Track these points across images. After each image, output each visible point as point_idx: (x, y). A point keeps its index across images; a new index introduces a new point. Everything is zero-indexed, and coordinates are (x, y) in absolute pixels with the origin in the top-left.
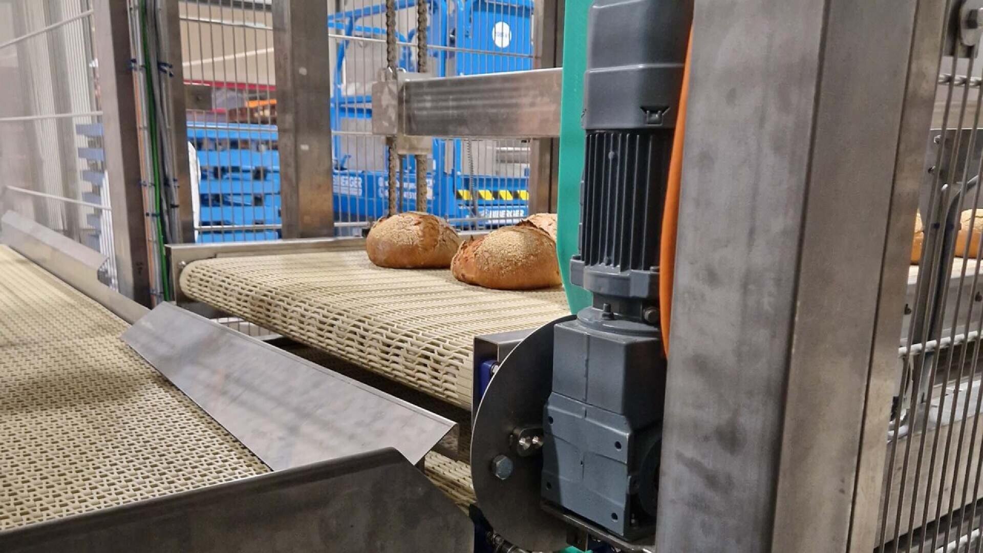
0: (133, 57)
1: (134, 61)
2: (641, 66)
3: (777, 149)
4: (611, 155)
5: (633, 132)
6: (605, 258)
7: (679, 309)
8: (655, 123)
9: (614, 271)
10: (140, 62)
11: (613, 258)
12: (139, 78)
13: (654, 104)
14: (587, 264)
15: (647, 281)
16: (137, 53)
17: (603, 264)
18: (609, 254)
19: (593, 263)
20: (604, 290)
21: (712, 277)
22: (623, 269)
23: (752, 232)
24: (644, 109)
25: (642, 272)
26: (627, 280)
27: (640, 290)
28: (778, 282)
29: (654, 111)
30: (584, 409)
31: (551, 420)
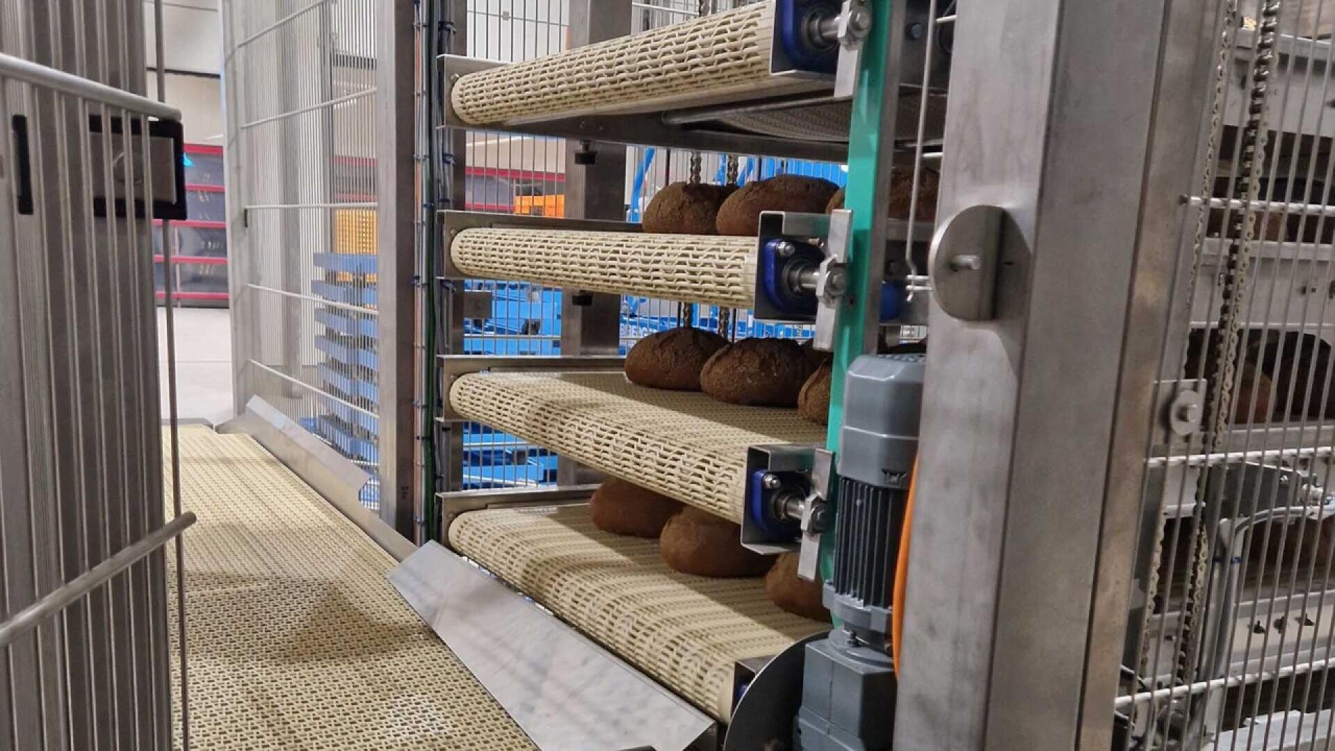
0: (416, 274)
1: (418, 278)
2: (885, 436)
3: (980, 536)
4: (858, 502)
5: (877, 489)
6: (852, 591)
7: (906, 650)
8: (894, 483)
9: (858, 604)
10: (424, 280)
11: (858, 591)
12: (421, 296)
13: (892, 468)
14: (837, 591)
15: (884, 619)
16: (421, 270)
17: (849, 596)
18: (855, 588)
19: (842, 592)
20: (849, 620)
21: (931, 630)
22: (865, 604)
23: (961, 600)
24: (885, 472)
25: (880, 609)
26: (868, 614)
27: (878, 626)
28: (979, 645)
29: (893, 474)
30: (827, 726)
31: (800, 732)
